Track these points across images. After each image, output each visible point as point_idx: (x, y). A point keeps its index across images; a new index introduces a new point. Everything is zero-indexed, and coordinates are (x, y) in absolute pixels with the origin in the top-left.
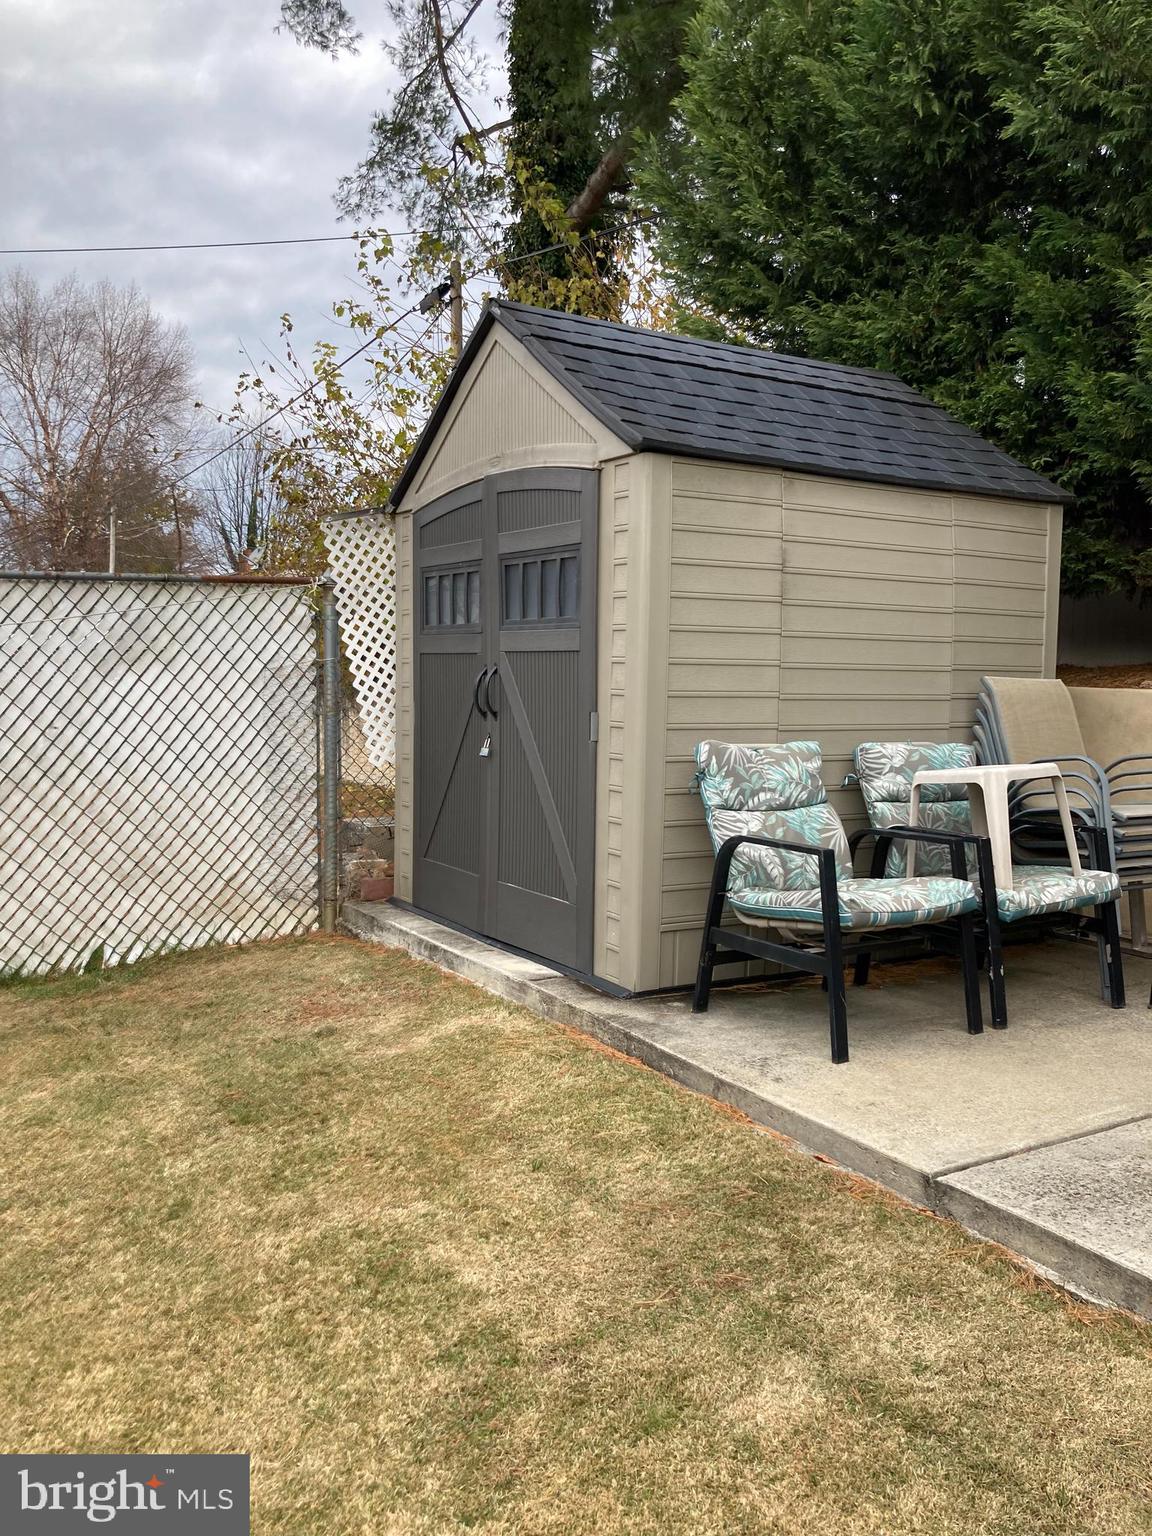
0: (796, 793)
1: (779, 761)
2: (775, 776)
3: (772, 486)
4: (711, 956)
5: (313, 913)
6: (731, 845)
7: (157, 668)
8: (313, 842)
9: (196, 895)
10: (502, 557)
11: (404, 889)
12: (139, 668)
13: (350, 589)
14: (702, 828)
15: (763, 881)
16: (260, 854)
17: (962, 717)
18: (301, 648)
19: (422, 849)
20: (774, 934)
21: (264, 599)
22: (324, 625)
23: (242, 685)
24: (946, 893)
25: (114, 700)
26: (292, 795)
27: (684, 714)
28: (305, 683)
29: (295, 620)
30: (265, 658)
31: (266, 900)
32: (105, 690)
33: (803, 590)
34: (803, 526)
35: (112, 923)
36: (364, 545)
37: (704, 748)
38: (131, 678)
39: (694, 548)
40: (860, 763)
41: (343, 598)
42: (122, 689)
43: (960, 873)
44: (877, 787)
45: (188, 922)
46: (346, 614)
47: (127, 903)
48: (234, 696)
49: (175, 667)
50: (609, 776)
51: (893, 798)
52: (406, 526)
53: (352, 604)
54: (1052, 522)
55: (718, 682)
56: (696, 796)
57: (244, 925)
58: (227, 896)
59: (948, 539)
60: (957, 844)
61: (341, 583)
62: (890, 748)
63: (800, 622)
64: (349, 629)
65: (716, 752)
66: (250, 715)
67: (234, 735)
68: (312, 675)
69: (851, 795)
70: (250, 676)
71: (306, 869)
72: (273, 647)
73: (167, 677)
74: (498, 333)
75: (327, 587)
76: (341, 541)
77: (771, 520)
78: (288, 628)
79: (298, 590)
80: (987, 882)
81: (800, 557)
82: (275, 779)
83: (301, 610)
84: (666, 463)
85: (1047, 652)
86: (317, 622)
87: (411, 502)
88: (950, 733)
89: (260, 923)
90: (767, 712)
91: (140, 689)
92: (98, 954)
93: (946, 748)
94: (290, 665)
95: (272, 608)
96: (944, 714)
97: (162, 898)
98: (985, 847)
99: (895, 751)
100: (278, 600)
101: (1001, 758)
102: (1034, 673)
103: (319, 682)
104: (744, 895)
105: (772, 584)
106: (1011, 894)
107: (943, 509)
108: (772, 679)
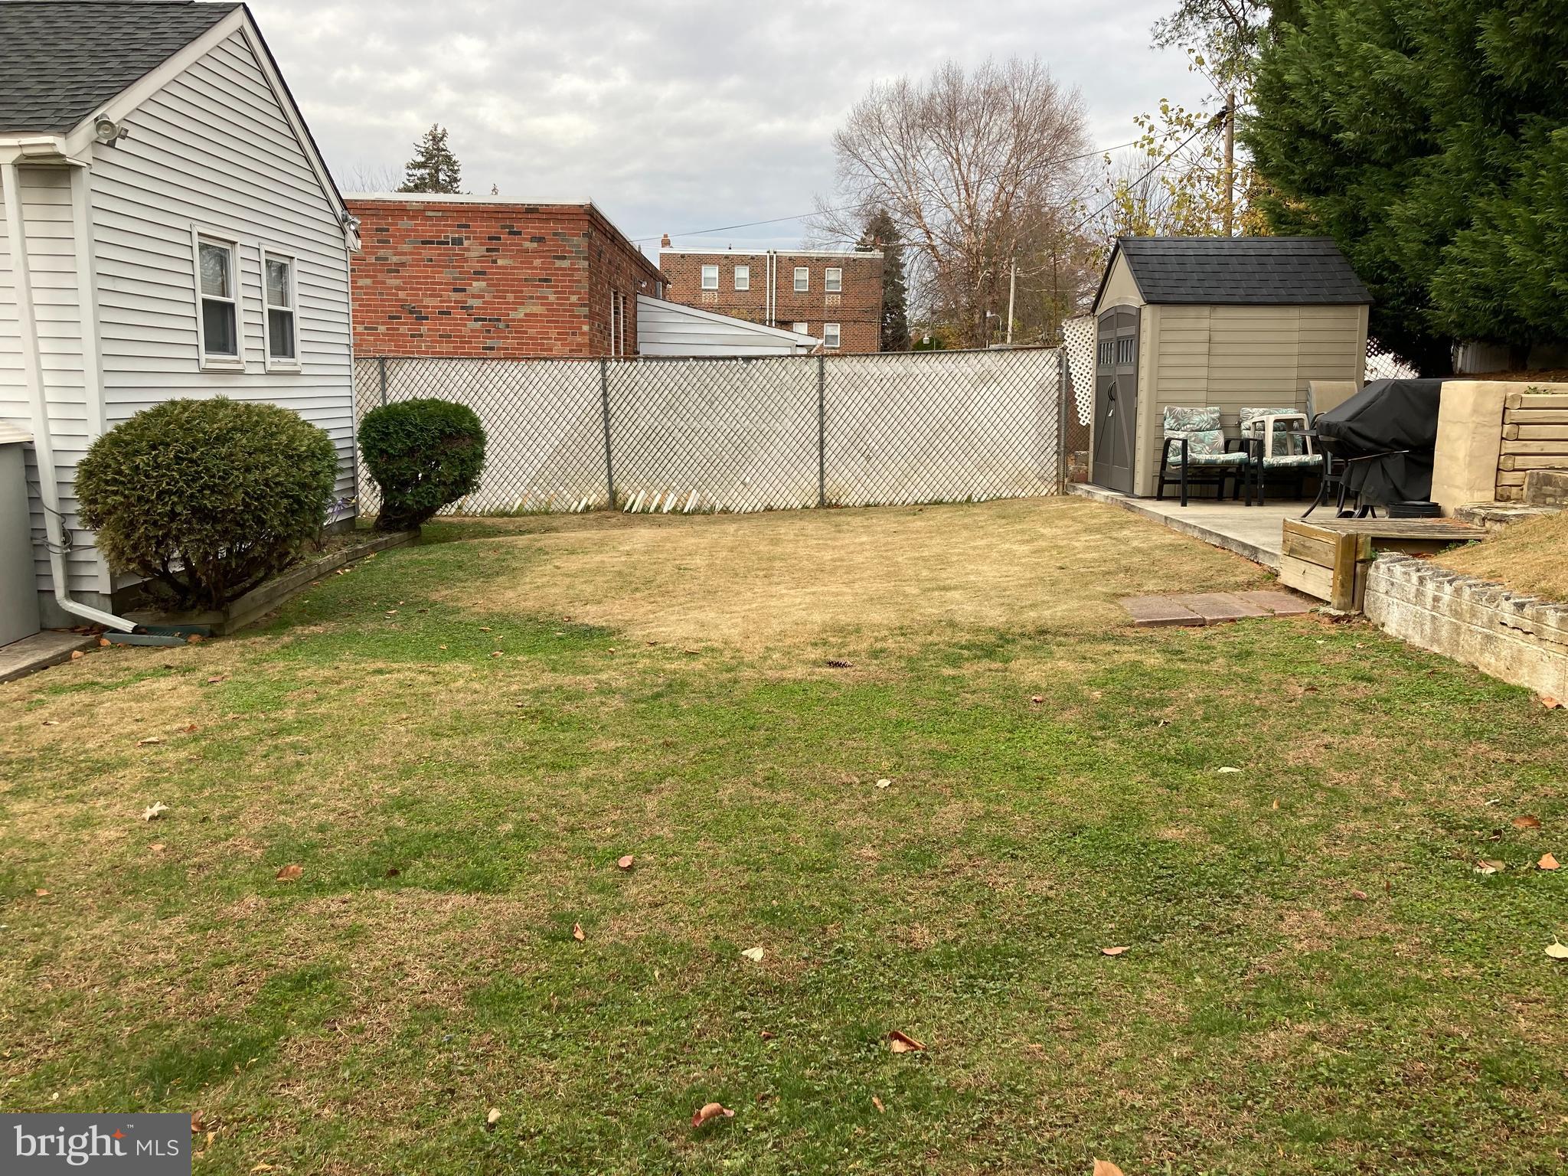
0: (1206, 425)
1: (1200, 414)
2: (1196, 420)
3: (1205, 311)
4: (1163, 481)
5: (1055, 487)
6: (1169, 442)
7: (995, 384)
8: (1055, 457)
9: (1007, 476)
10: (1118, 338)
11: (1090, 479)
12: (988, 385)
13: (1074, 349)
14: (1164, 439)
16: (1033, 461)
17: (1302, 399)
18: (1052, 374)
19: (1095, 459)
21: (1025, 356)
22: (1063, 364)
23: (1028, 391)
24: (1235, 456)
25: (979, 397)
26: (1046, 437)
27: (1164, 397)
28: (1054, 390)
29: (1050, 363)
30: (1037, 379)
31: (1036, 480)
32: (975, 394)
33: (1219, 349)
34: (1221, 325)
35: (975, 485)
36: (1081, 330)
37: (1166, 408)
38: (985, 389)
39: (1169, 337)
40: (1240, 416)
41: (1071, 353)
42: (982, 393)
43: (1247, 451)
44: (1244, 425)
45: (1004, 487)
46: (1072, 360)
47: (982, 477)
48: (1024, 395)
49: (1001, 385)
50: (1139, 420)
52: (1097, 321)
53: (1075, 356)
54: (1363, 312)
55: (1180, 385)
57: (1026, 490)
58: (1019, 479)
59: (1296, 324)
61: (1070, 347)
62: (1255, 410)
63: (1218, 362)
64: (1073, 367)
65: (1170, 410)
66: (1030, 403)
67: (1024, 411)
68: (1057, 386)
69: (1237, 428)
70: (1031, 387)
71: (1052, 468)
72: (1041, 375)
73: (998, 388)
75: (1064, 349)
76: (1070, 329)
77: (1205, 324)
78: (1047, 367)
79: (1052, 351)
80: (1261, 454)
81: (1219, 337)
82: (1040, 430)
83: (1053, 359)
84: (1157, 308)
86: (1060, 365)
87: (1098, 312)
89: (1033, 490)
90: (1202, 396)
91: (988, 393)
92: (970, 497)
94: (1047, 382)
95: (1041, 359)
96: (1292, 397)
97: (994, 477)
98: (1264, 443)
99: (1259, 411)
100: (1044, 355)
103: (1059, 389)
104: (1171, 457)
105: (1204, 348)
106: (1269, 459)
107: (1294, 312)
108: (1203, 384)
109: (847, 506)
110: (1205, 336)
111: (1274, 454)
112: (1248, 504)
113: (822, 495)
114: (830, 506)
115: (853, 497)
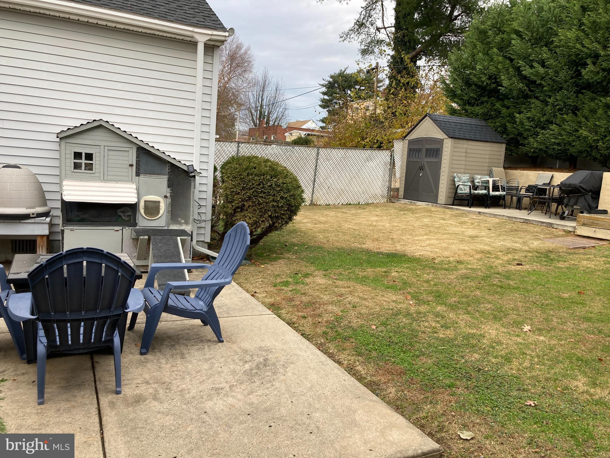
0: (466, 181)
1: (464, 177)
2: (464, 178)
3: (465, 142)
4: (455, 199)
5: (386, 200)
6: (458, 186)
8: (387, 189)
9: (372, 195)
10: (426, 148)
11: (401, 197)
12: (369, 162)
14: (455, 185)
15: (462, 190)
16: (380, 190)
17: (489, 173)
18: (388, 160)
20: (462, 195)
22: (392, 157)
24: (484, 192)
26: (385, 182)
27: (453, 170)
28: (388, 165)
29: (388, 156)
30: (384, 161)
31: (380, 197)
33: (468, 155)
34: (469, 147)
35: (361, 198)
36: (399, 144)
37: (455, 174)
39: (455, 150)
40: (474, 178)
41: (395, 152)
42: (367, 165)
43: (485, 190)
44: (476, 181)
45: (370, 199)
47: (363, 196)
49: (373, 162)
50: (442, 178)
51: (478, 182)
52: (406, 142)
54: (504, 146)
55: (457, 166)
56: (454, 181)
57: (377, 200)
58: (375, 196)
59: (488, 148)
60: (485, 187)
61: (395, 150)
62: (478, 176)
63: (468, 159)
64: (395, 157)
65: (457, 175)
66: (381, 169)
68: (390, 164)
69: (473, 182)
70: (382, 164)
71: (386, 193)
72: (385, 159)
74: (427, 117)
75: (393, 151)
76: (396, 143)
77: (465, 146)
79: (389, 151)
80: (489, 191)
81: (468, 151)
82: (383, 179)
83: (389, 154)
84: (453, 139)
85: (502, 164)
87: (409, 138)
88: (487, 175)
89: (379, 201)
90: (463, 171)
91: (369, 165)
92: (359, 203)
93: (486, 177)
94: (387, 162)
95: (385, 153)
96: (486, 172)
97: (367, 195)
98: (489, 188)
99: (479, 177)
101: (493, 177)
102: (500, 167)
104: (459, 191)
105: (464, 154)
106: (492, 193)
107: (488, 144)
108: (463, 167)
109: (319, 205)
110: (464, 150)
111: (493, 191)
112: (486, 208)
113: (312, 201)
114: (314, 205)
115: (322, 202)
